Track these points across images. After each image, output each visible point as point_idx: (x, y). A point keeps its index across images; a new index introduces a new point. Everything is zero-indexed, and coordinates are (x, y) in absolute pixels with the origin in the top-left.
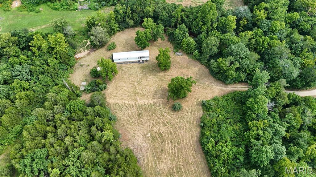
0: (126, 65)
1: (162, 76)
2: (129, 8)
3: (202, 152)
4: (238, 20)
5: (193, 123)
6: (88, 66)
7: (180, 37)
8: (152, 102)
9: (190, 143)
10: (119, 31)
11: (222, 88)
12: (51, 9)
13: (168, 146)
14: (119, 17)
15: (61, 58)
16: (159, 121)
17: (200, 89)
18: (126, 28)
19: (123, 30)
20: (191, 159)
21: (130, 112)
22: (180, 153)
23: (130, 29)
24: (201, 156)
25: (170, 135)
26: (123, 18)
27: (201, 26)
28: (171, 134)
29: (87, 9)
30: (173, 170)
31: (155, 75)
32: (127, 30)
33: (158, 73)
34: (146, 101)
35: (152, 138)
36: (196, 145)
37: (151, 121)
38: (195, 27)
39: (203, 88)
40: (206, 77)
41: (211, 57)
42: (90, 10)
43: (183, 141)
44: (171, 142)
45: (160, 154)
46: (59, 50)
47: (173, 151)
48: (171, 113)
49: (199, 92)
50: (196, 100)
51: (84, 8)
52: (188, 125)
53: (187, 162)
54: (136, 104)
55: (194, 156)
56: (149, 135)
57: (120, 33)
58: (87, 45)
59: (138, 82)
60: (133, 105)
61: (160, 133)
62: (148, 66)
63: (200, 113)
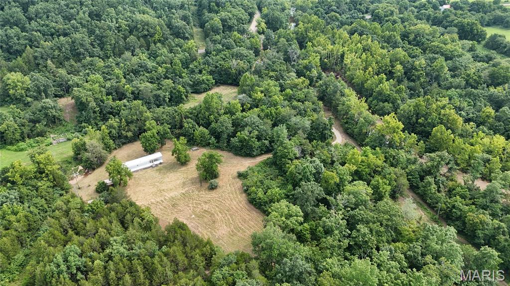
0: (137, 173)
1: (185, 170)
2: (123, 120)
3: (255, 209)
4: (242, 105)
5: (236, 193)
6: (89, 186)
7: (191, 131)
8: (183, 192)
9: (241, 207)
10: (115, 149)
11: (251, 161)
12: (13, 152)
13: (219, 217)
14: (114, 131)
15: (54, 180)
16: (199, 202)
17: (231, 168)
18: (124, 144)
19: (119, 147)
20: (247, 217)
21: (161, 207)
22: (234, 217)
23: (128, 145)
24: (256, 212)
25: (217, 209)
26: (118, 133)
27: (208, 117)
28: (218, 207)
29: (65, 141)
30: (233, 231)
31: (176, 171)
32: (124, 146)
33: (178, 169)
34: (176, 193)
35: (198, 217)
36: (247, 207)
37: (190, 205)
38: (202, 119)
39: (233, 166)
40: (232, 158)
41: (229, 136)
42: (68, 142)
43: (232, 208)
44: (220, 212)
45: (213, 225)
46: (50, 169)
47: (226, 218)
48: (210, 193)
49: (231, 170)
50: (230, 176)
51: (61, 141)
52: (231, 195)
53: (245, 221)
54: (165, 199)
55: (249, 215)
56: (193, 216)
57: (118, 150)
58: (79, 171)
59: (158, 182)
60: (162, 201)
61: (205, 210)
62: (164, 167)
63: (239, 183)
